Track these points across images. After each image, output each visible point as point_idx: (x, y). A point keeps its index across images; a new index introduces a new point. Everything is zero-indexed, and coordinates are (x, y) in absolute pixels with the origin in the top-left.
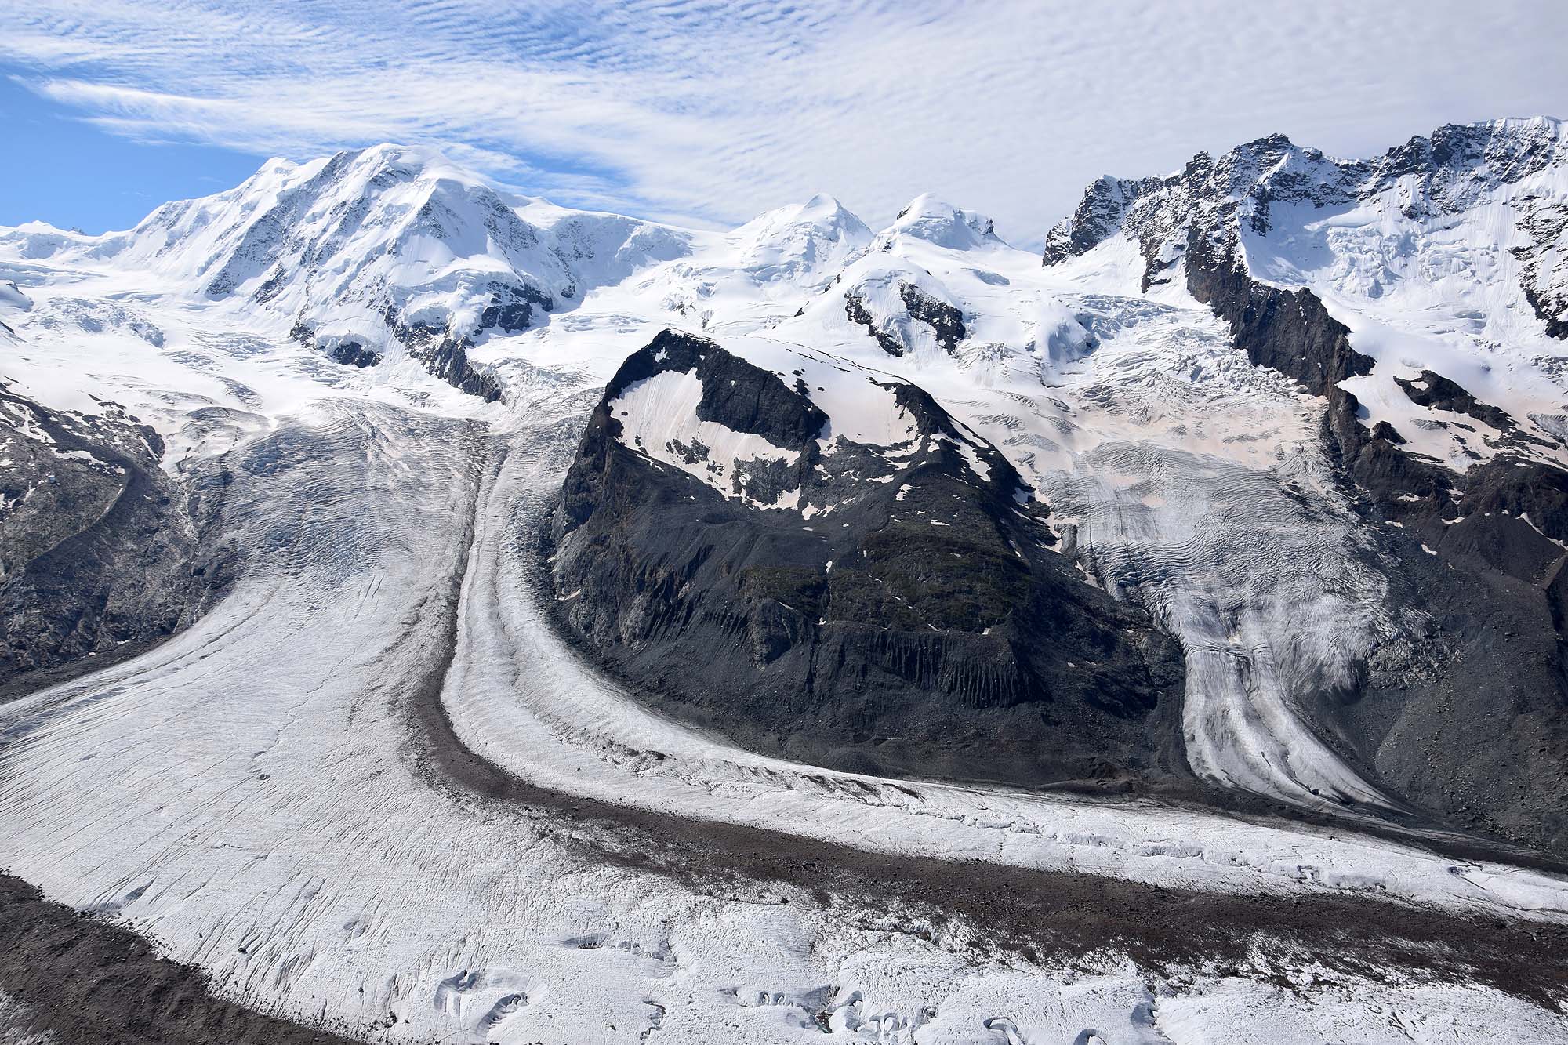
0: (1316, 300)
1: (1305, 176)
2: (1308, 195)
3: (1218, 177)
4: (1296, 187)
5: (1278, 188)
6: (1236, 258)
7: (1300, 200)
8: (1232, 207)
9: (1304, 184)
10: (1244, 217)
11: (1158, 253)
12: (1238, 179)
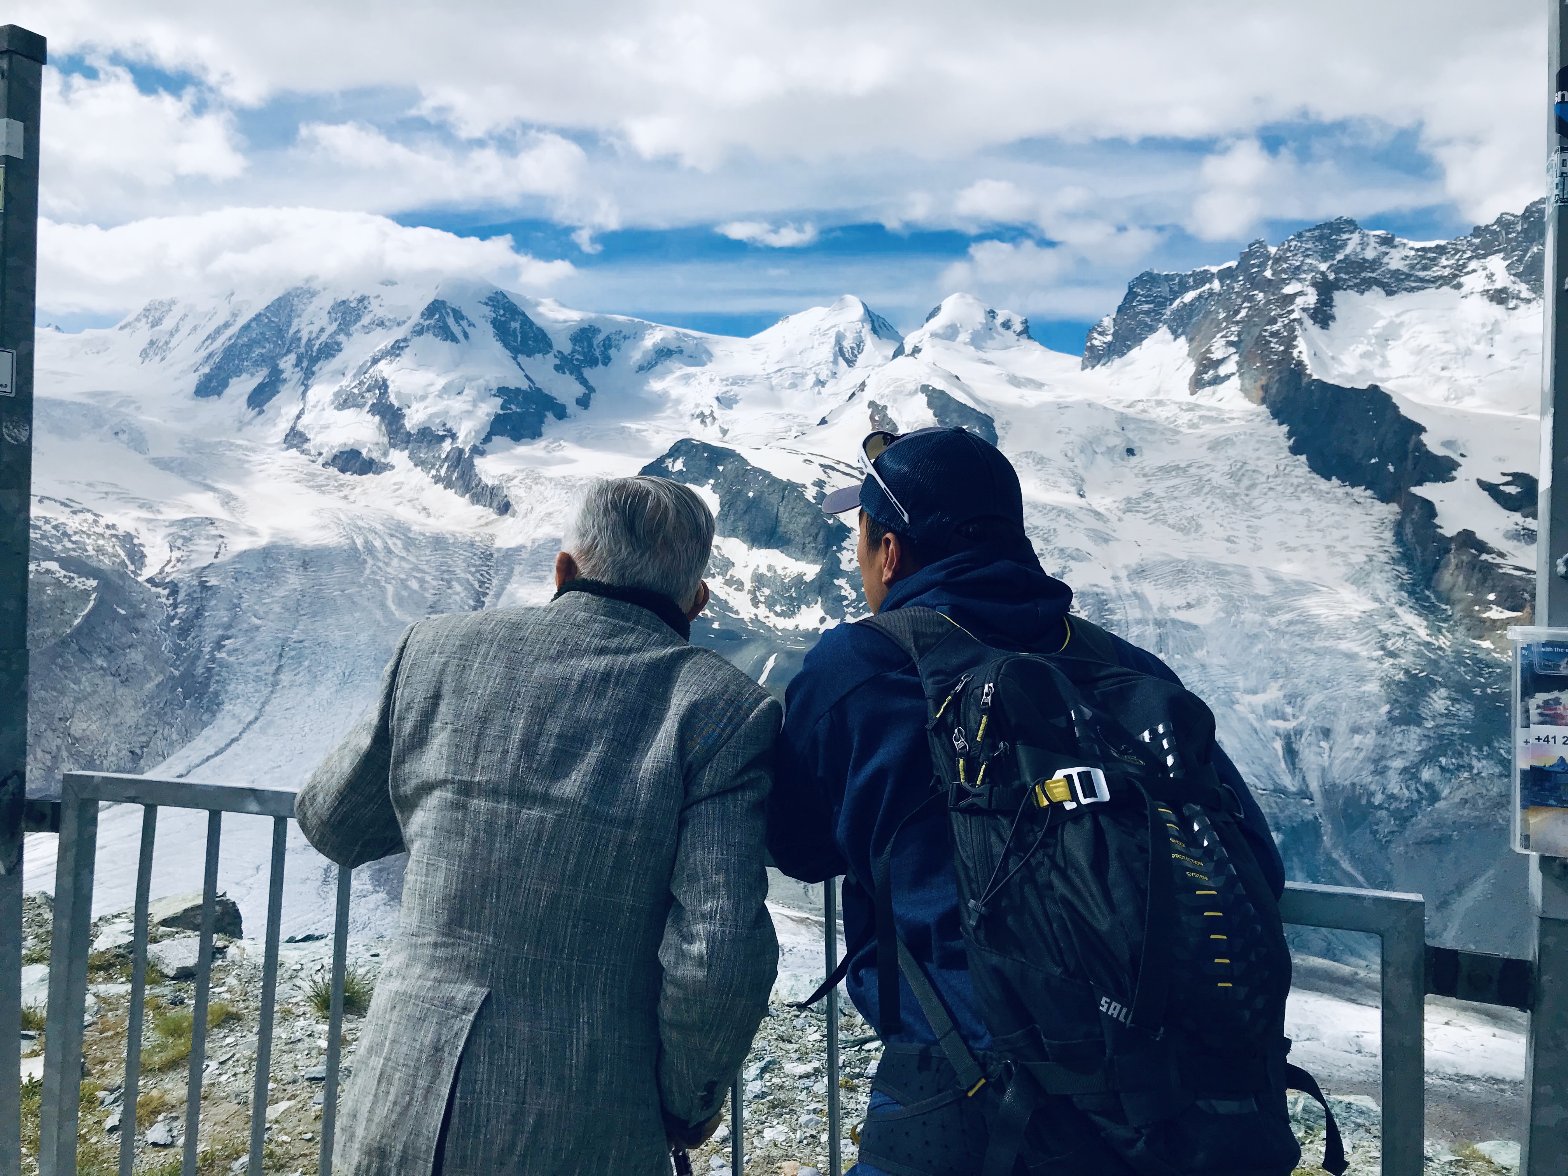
0: (1386, 399)
2: (1379, 283)
4: (1366, 274)
5: (1343, 276)
6: (1295, 353)
7: (1369, 288)
8: (1291, 298)
9: (1373, 271)
10: (1304, 310)
11: (1209, 351)
12: (1298, 268)
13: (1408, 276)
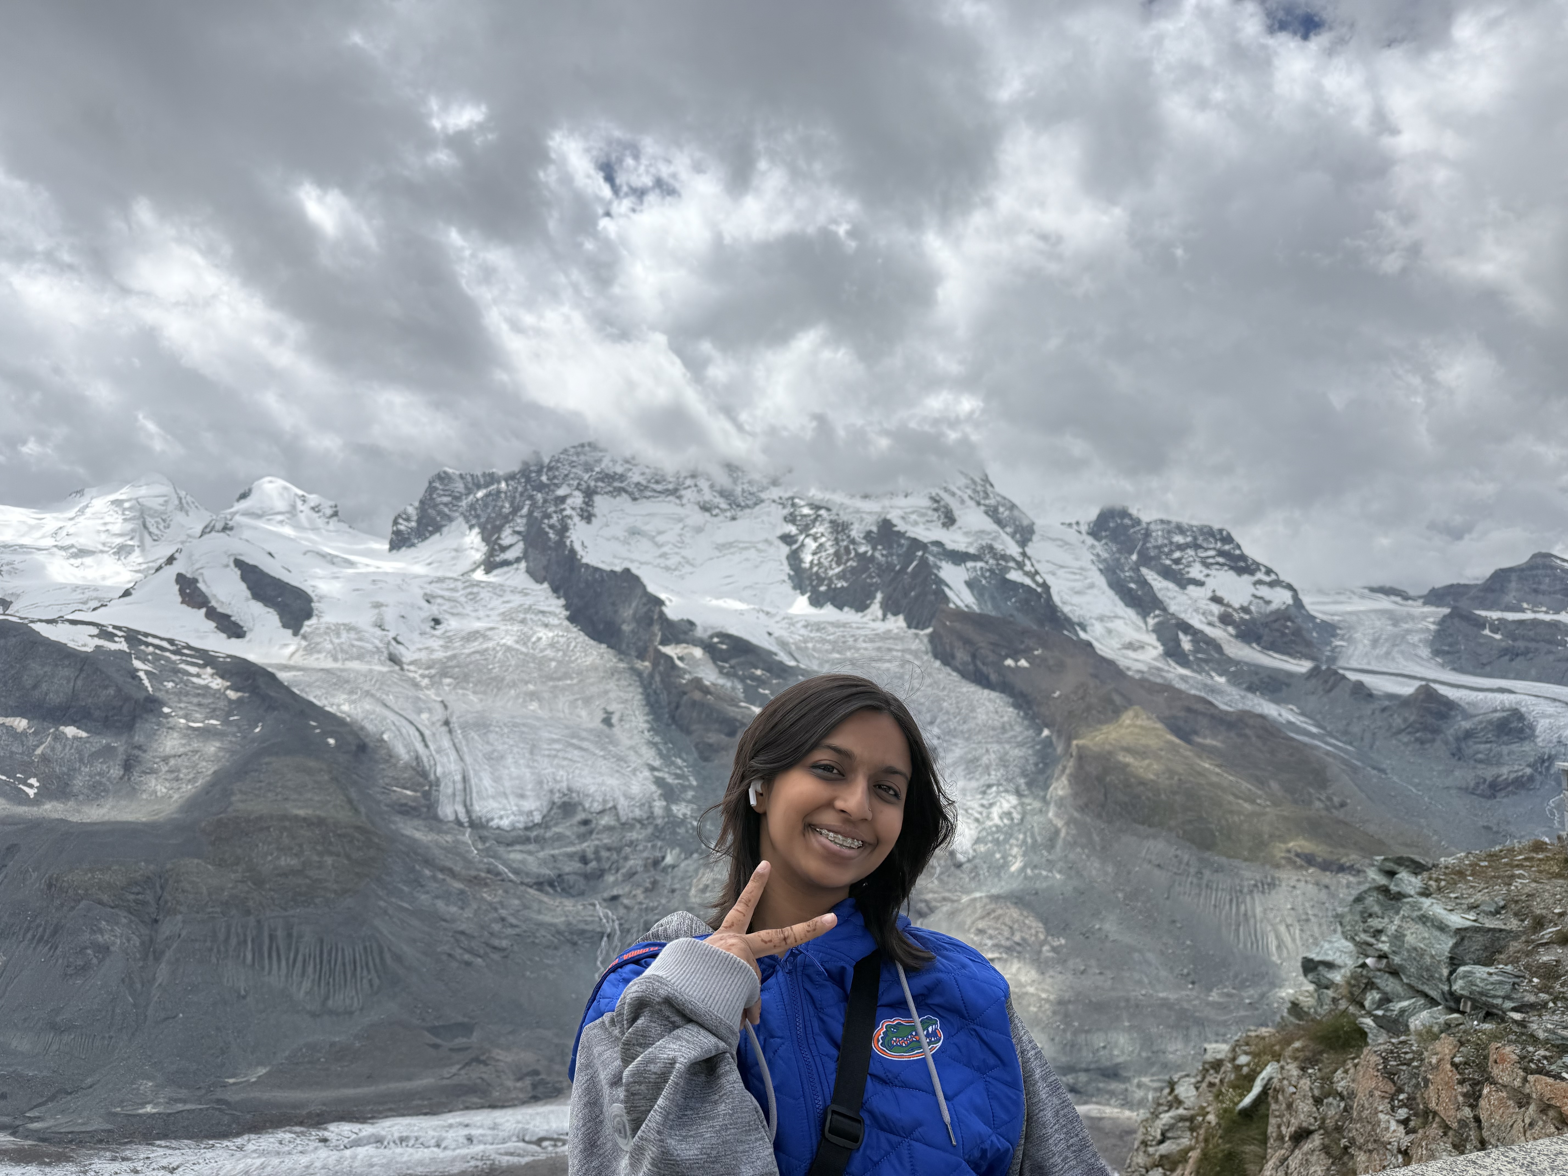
0: (636, 579)
1: (622, 476)
2: (626, 491)
3: (550, 474)
4: (617, 484)
5: (600, 484)
6: (568, 543)
7: (619, 495)
8: (563, 499)
9: (622, 482)
10: (573, 509)
11: (499, 538)
12: (566, 476)
13: (646, 487)
